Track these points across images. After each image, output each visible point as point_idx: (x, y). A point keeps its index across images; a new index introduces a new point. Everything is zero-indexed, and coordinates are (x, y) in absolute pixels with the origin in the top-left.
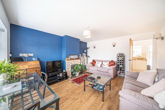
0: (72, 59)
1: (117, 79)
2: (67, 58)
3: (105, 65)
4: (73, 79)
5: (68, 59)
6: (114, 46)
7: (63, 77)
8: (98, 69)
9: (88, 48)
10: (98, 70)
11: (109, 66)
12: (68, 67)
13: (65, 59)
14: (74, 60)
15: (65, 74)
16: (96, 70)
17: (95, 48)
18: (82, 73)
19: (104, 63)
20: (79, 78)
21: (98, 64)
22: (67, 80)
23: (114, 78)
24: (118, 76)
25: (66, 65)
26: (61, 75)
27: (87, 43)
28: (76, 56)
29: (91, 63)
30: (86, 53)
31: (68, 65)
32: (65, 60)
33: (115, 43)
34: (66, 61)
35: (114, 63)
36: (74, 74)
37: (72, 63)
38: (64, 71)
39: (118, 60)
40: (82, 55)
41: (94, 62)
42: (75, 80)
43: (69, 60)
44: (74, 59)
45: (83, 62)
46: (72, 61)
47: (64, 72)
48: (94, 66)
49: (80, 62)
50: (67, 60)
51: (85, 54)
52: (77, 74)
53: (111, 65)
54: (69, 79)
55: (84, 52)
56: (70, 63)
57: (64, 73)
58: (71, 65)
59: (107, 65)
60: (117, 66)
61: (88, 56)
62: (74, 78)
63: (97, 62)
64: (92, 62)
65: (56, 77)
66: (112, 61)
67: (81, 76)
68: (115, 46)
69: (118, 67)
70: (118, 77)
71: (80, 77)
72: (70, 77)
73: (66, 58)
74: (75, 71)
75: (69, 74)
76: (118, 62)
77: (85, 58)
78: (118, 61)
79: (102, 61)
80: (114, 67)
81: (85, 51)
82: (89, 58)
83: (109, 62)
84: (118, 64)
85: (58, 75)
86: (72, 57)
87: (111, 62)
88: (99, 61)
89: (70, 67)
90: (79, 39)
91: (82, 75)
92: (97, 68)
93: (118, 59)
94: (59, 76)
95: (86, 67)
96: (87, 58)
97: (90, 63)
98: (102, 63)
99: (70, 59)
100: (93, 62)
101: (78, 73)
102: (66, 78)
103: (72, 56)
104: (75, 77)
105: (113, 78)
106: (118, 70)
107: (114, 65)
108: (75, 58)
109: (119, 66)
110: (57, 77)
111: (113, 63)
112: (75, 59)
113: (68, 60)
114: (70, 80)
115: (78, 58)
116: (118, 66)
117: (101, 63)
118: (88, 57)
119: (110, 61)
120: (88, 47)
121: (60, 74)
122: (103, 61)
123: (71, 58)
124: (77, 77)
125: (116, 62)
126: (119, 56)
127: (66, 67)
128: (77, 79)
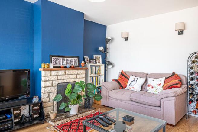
0: (60, 67)
1: (186, 126)
2: (45, 63)
3: (152, 87)
4: (59, 122)
5: (48, 65)
6: (181, 32)
7: (31, 116)
8: (133, 97)
9: (109, 40)
10: (132, 101)
11: (165, 88)
12: (48, 90)
13: (41, 67)
14: (67, 72)
15: (36, 108)
16: (128, 98)
17: (126, 39)
18: (89, 108)
19: (150, 81)
20: (78, 121)
21: (135, 85)
22: (41, 126)
23: (177, 124)
24: (191, 119)
25: (43, 84)
26: (25, 111)
27: (106, 26)
28: (73, 59)
29: (116, 81)
30: (104, 54)
31: (49, 84)
32: (40, 69)
33: (184, 25)
34: (43, 73)
35: (181, 81)
36: (62, 108)
37: (60, 78)
38: (35, 100)
39: (192, 73)
40: (91, 58)
41: (123, 77)
42: (65, 125)
43: (51, 70)
44: (66, 67)
45: (94, 78)
46: (61, 72)
47: (33, 102)
48: (123, 88)
49: (84, 76)
50: (44, 69)
51: (100, 56)
52: (73, 110)
53: (170, 87)
54: (49, 122)
55: (98, 52)
56: (56, 78)
57: (35, 104)
58: (55, 83)
59: (159, 85)
60: (188, 89)
61: (108, 62)
62: (62, 121)
63: (131, 78)
64: (117, 78)
65: (9, 116)
66: (174, 74)
67: (84, 114)
68: (185, 32)
69: (192, 93)
70: (191, 121)
71: (82, 119)
72: (52, 116)
73: (43, 65)
74: (65, 99)
75: (50, 110)
76: (192, 79)
77: (100, 66)
78: (191, 76)
79: (146, 76)
80: (179, 90)
81: (101, 48)
82: (110, 66)
83: (166, 79)
84: (191, 82)
85: (15, 110)
86: (61, 62)
87: (171, 78)
88: (137, 75)
89: (54, 89)
90: (83, 14)
91: (89, 112)
92: (130, 93)
93: (192, 71)
94: (20, 113)
95: (100, 92)
96: (105, 67)
97: (113, 80)
98: (146, 82)
99: (54, 67)
100: (120, 77)
101: (77, 106)
102: (40, 120)
103: (61, 58)
104: (66, 118)
105: (174, 125)
106: (190, 101)
107: (179, 85)
108: (68, 66)
109: (192, 89)
110: (12, 117)
111: (177, 81)
112: (70, 67)
113: (48, 69)
114: (50, 125)
115: (79, 67)
116: (190, 89)
117: (141, 81)
118: (110, 63)
119: (167, 77)
120: (108, 37)
121: (22, 108)
122: (147, 74)
123: (57, 65)
124: (73, 119)
125: (185, 77)
126: (193, 62)
127: (43, 90)
128: (72, 123)
